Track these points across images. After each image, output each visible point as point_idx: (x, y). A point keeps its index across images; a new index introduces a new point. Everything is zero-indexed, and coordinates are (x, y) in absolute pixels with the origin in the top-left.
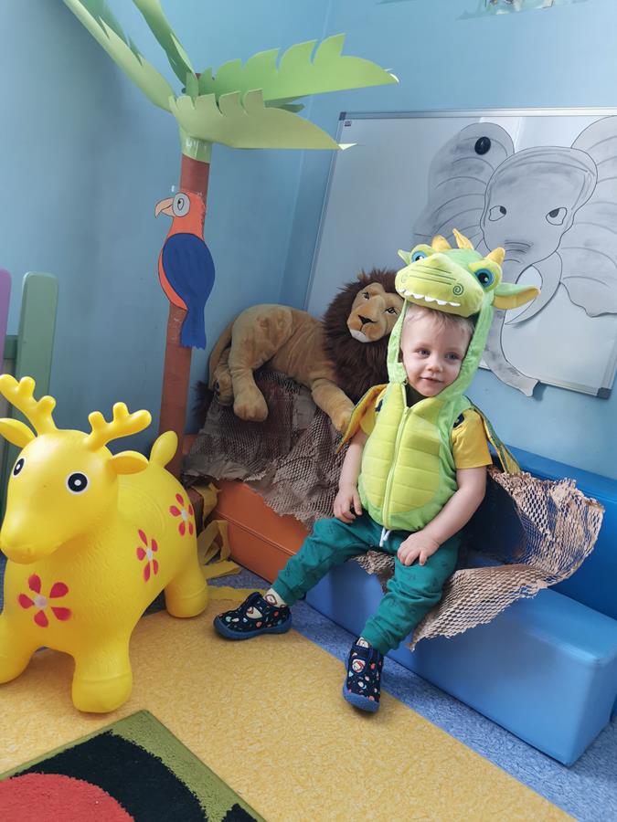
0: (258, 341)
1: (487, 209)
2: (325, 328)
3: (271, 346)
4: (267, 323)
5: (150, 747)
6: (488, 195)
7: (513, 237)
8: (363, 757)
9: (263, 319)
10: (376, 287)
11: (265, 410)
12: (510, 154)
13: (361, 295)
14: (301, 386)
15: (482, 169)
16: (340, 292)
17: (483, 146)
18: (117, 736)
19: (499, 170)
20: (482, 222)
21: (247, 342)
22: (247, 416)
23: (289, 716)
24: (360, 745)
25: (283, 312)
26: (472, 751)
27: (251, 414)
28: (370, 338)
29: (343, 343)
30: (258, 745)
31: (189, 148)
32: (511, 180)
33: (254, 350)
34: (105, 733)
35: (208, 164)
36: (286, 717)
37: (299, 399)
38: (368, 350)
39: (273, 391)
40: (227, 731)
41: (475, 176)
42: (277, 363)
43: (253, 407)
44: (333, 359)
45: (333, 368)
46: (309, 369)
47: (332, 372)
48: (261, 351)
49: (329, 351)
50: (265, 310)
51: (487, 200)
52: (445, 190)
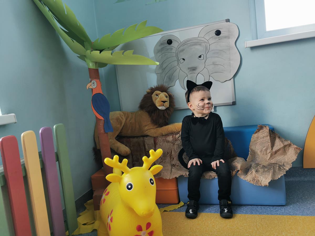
1: (178, 60)
6: (177, 56)
7: (190, 66)
12: (179, 42)
17: (170, 42)
20: (178, 64)
26: (264, 215)
28: (166, 107)
31: (92, 66)
51: (177, 57)
52: (162, 57)
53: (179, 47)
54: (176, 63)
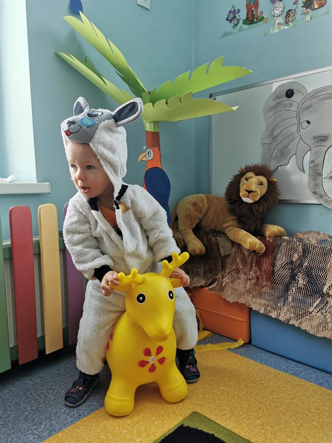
0: (192, 214)
1: (299, 123)
2: (227, 200)
3: (199, 215)
4: (195, 204)
5: (206, 430)
6: (298, 116)
7: (317, 134)
8: (316, 419)
9: (192, 203)
10: (250, 174)
11: (204, 248)
12: (305, 94)
13: (243, 180)
14: (219, 232)
15: (292, 105)
16: (230, 181)
17: (290, 94)
18: (187, 426)
19: (301, 103)
20: (298, 130)
21: (186, 216)
22: (196, 253)
23: (269, 404)
24: (312, 413)
25: (202, 197)
27: (198, 252)
28: (254, 200)
29: (239, 206)
30: (259, 420)
31: (149, 127)
32: (309, 107)
33: (191, 219)
34: (180, 426)
35: (158, 132)
36: (267, 404)
37: (221, 239)
38: (253, 206)
39: (205, 238)
40: (240, 416)
41: (289, 109)
42: (204, 224)
43: (198, 248)
44: (235, 215)
45: (235, 220)
46: (222, 223)
47: (235, 222)
48: (195, 219)
49: (232, 211)
50: (192, 198)
51: (298, 119)
52: (274, 119)
53: (304, 102)
54: (294, 129)
